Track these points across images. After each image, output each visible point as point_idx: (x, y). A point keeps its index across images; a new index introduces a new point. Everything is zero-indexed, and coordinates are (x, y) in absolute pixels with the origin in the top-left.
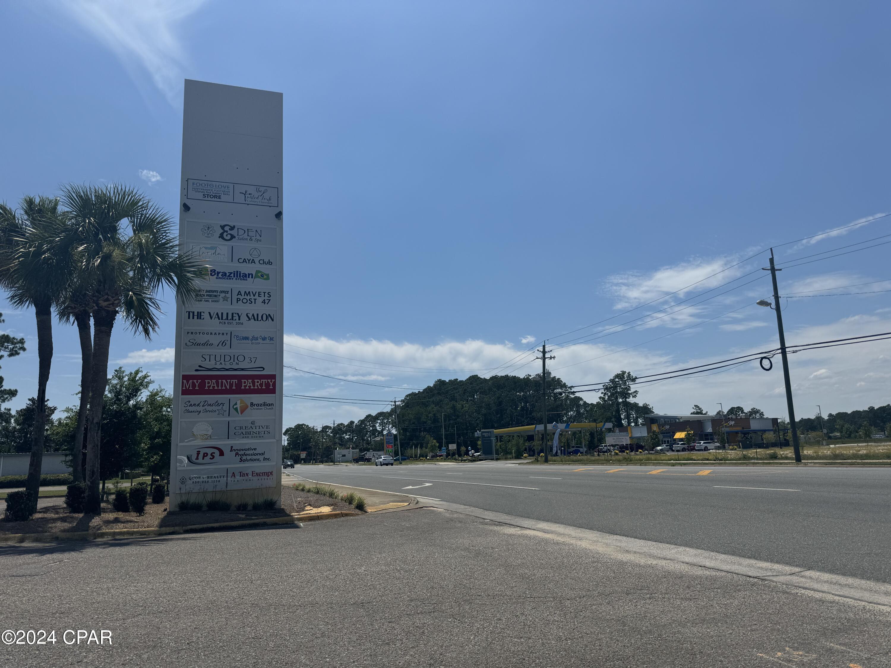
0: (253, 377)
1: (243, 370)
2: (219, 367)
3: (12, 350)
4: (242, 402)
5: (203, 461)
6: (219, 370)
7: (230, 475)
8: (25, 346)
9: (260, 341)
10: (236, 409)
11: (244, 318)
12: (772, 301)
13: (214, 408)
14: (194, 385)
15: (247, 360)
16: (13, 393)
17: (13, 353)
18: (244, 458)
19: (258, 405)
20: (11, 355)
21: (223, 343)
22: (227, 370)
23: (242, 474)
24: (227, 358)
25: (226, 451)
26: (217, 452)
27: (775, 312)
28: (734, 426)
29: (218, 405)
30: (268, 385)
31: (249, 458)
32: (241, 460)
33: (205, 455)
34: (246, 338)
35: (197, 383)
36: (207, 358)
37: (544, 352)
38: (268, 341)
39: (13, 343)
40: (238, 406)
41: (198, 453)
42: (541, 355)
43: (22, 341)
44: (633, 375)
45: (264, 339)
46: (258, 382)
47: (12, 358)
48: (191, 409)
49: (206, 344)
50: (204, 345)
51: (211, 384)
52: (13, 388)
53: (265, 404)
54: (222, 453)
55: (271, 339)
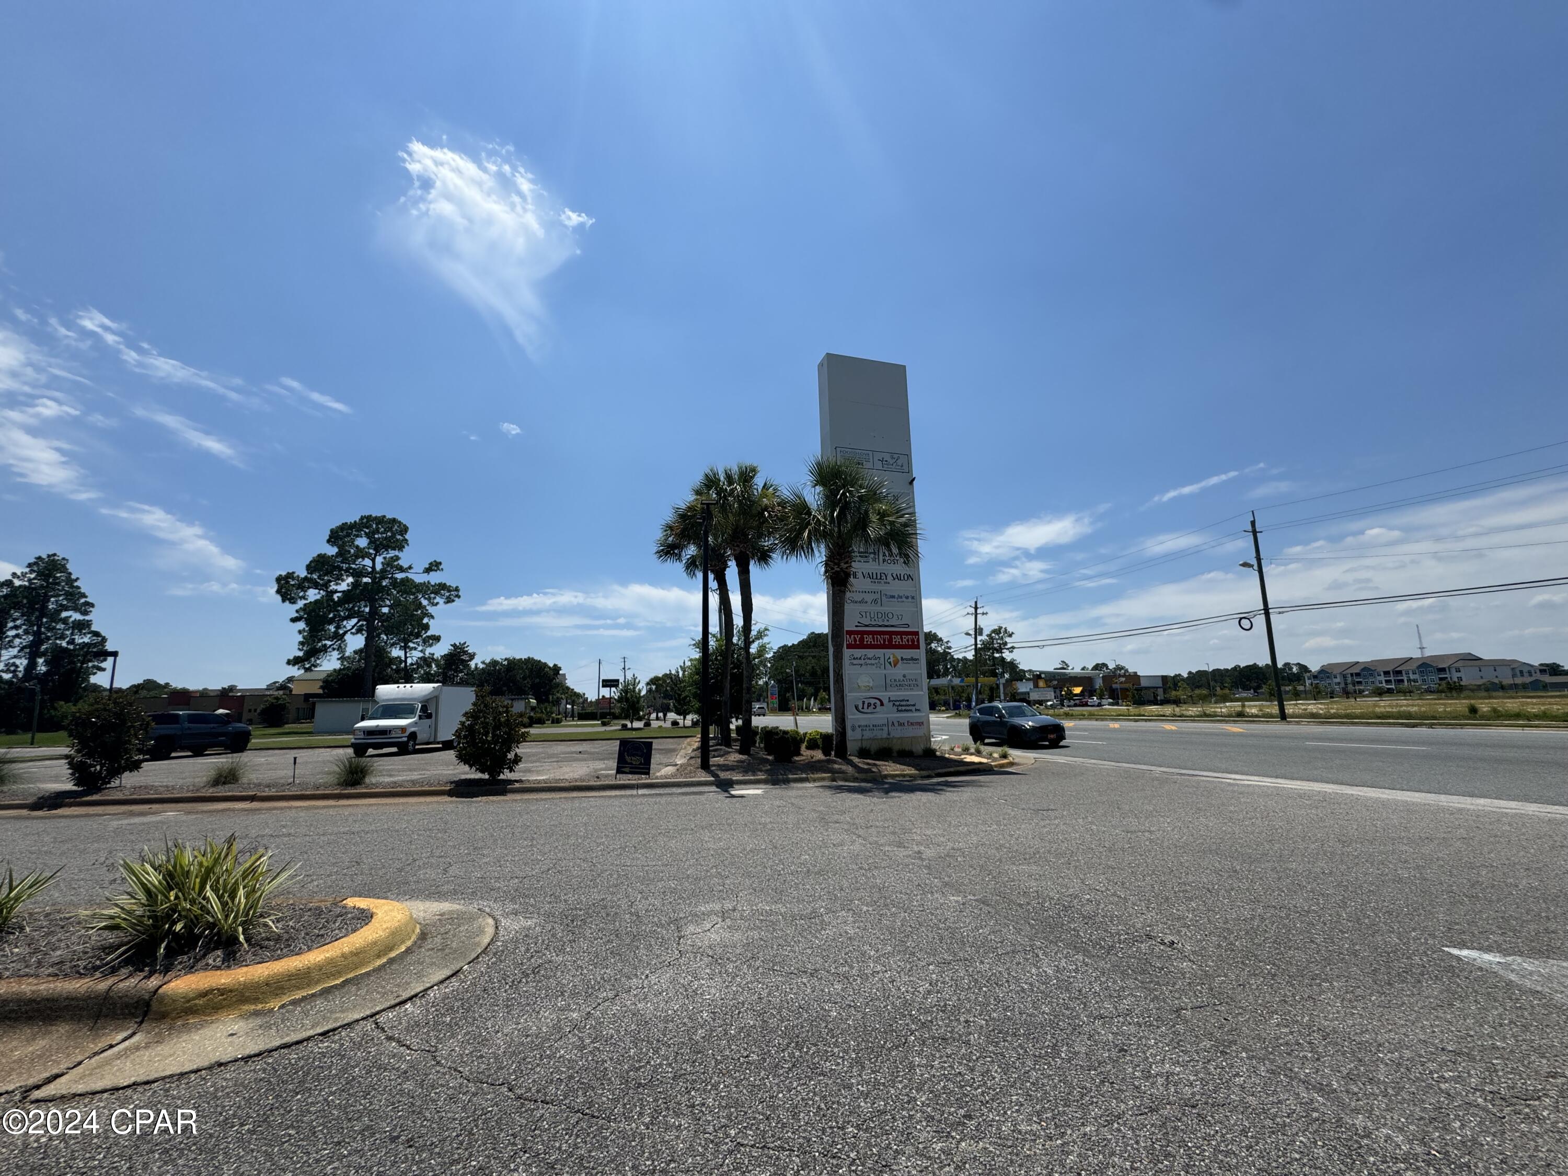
0: (901, 634)
1: (892, 626)
2: (874, 623)
3: (448, 598)
4: (894, 656)
5: (868, 711)
6: (874, 626)
7: (890, 724)
8: (460, 594)
9: (904, 599)
10: (890, 663)
11: (890, 578)
12: (1254, 562)
13: (873, 661)
14: (855, 640)
15: (895, 617)
16: (437, 639)
17: (449, 600)
18: (900, 708)
19: (906, 659)
20: (446, 603)
21: (875, 601)
22: (880, 626)
23: (900, 724)
24: (880, 615)
25: (885, 701)
26: (878, 702)
27: (1257, 573)
28: (1125, 682)
29: (876, 659)
30: (913, 641)
31: (903, 708)
32: (898, 711)
33: (869, 705)
34: (893, 597)
35: (858, 637)
36: (864, 614)
37: (976, 608)
38: (910, 600)
39: (449, 591)
40: (891, 660)
41: (864, 703)
42: (973, 610)
43: (457, 589)
44: (1010, 630)
45: (907, 598)
46: (905, 638)
47: (449, 605)
48: (855, 662)
49: (862, 602)
50: (860, 602)
51: (868, 639)
52: (437, 634)
53: (912, 659)
54: (882, 704)
55: (913, 598)
